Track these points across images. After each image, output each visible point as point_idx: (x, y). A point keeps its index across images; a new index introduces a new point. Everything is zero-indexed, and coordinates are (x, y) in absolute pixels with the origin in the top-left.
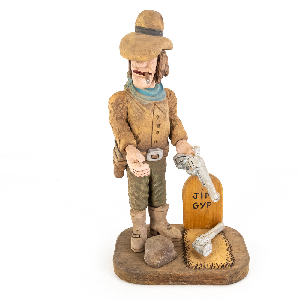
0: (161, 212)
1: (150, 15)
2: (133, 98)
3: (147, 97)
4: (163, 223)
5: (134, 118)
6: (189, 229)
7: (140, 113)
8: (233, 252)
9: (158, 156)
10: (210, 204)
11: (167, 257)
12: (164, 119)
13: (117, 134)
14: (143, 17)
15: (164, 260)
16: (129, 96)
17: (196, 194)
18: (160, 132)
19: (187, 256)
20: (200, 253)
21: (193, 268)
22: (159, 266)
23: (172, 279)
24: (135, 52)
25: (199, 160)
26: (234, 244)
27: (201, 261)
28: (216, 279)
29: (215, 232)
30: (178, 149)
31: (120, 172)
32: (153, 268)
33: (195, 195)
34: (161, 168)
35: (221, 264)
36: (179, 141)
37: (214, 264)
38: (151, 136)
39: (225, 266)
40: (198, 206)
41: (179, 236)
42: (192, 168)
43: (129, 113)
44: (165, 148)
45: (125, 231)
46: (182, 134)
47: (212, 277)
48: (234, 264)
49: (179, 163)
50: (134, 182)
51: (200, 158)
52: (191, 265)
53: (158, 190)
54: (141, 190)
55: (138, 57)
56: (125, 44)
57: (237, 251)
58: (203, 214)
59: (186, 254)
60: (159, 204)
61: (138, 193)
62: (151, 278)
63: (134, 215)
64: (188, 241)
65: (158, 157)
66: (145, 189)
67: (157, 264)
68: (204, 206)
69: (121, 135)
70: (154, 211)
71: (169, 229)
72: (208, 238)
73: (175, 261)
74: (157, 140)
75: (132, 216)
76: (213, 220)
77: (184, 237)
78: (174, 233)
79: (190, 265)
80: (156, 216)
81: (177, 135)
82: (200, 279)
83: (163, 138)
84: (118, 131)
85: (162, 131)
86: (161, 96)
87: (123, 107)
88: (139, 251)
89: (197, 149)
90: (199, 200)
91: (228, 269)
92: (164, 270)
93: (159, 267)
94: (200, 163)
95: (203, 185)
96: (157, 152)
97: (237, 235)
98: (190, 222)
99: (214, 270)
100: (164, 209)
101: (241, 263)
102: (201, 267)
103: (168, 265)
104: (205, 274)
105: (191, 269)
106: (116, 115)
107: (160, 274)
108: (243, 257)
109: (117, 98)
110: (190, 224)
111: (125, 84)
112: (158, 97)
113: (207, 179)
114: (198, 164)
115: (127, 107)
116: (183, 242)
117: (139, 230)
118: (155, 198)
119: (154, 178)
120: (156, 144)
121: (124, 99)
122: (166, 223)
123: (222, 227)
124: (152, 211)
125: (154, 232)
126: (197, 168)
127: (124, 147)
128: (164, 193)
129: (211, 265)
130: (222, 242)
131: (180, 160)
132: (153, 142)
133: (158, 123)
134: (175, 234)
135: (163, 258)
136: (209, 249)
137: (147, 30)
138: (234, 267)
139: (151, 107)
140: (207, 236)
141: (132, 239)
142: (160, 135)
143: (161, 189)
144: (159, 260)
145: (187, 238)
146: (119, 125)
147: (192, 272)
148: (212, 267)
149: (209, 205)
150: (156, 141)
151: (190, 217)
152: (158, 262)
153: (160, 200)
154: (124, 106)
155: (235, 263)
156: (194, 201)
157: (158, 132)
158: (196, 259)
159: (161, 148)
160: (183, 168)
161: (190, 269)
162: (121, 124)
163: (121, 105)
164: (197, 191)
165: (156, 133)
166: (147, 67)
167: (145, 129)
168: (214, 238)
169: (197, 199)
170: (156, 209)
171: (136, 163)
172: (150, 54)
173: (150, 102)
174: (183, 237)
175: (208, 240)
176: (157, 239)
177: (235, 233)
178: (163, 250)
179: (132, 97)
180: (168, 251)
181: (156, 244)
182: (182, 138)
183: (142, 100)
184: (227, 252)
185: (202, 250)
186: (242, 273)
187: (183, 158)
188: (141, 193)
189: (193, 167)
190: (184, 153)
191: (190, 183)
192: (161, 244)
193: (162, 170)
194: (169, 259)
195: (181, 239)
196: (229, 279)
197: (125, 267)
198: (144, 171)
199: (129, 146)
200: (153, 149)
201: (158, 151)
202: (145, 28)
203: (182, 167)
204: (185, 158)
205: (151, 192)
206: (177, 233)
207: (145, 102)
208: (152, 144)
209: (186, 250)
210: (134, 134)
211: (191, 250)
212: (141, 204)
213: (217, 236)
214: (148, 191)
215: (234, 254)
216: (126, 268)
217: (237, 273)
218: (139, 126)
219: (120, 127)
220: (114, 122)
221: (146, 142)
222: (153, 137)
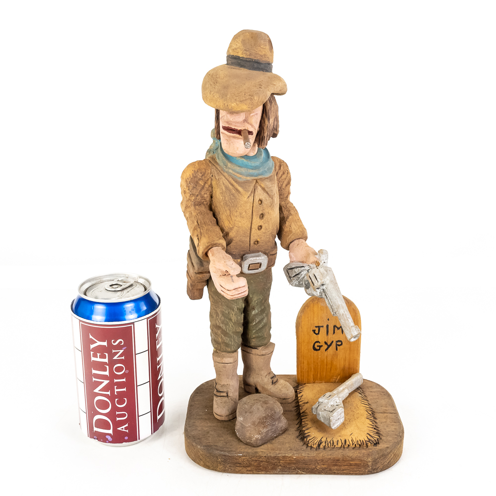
0: (263, 355)
1: (252, 37)
2: (221, 171)
3: (243, 170)
4: (264, 373)
5: (222, 204)
6: (305, 384)
7: (232, 196)
8: (377, 421)
9: (259, 265)
10: (340, 343)
11: (272, 429)
12: (270, 206)
13: (195, 229)
14: (241, 40)
15: (267, 434)
16: (214, 167)
17: (319, 327)
18: (263, 227)
19: (304, 427)
20: (326, 423)
21: (315, 446)
22: (259, 442)
23: (280, 465)
24: (228, 96)
25: (326, 273)
26: (378, 409)
27: (327, 436)
28: (351, 465)
29: (347, 388)
30: (292, 254)
31: (197, 290)
32: (250, 447)
33: (317, 330)
34: (264, 284)
35: (359, 441)
36: (293, 241)
37: (347, 441)
38: (249, 233)
39: (365, 444)
40: (320, 347)
41: (291, 394)
42: (315, 285)
43: (214, 195)
44: (271, 253)
45: (202, 385)
46: (299, 230)
47: (345, 461)
48: (380, 441)
49: (294, 277)
50: (220, 306)
51: (328, 270)
52: (310, 441)
53: (258, 320)
54: (231, 320)
55: (233, 105)
56: (212, 83)
57: (384, 420)
58: (329, 359)
59: (303, 423)
60: (259, 343)
61: (227, 324)
62: (246, 463)
63: (219, 359)
64: (304, 403)
65: (260, 268)
66: (237, 318)
67: (257, 439)
68: (330, 347)
69: (202, 231)
70: (250, 353)
71: (275, 383)
72: (337, 398)
73: (284, 436)
74: (258, 240)
75: (215, 362)
76: (344, 370)
77: (299, 396)
78: (282, 389)
79: (308, 441)
80: (254, 362)
81: (291, 232)
82: (326, 465)
83: (268, 237)
84: (196, 223)
85: (267, 225)
86: (266, 169)
87: (204, 185)
88: (226, 419)
89: (324, 256)
90: (322, 338)
91: (371, 449)
92: (268, 449)
93: (260, 444)
94: (328, 277)
95: (333, 314)
96: (258, 258)
97: (382, 393)
98: (308, 371)
99: (347, 450)
100: (266, 351)
101: (390, 439)
102: (327, 445)
103: (274, 441)
104: (334, 457)
105: (311, 449)
106: (193, 198)
107: (260, 457)
108: (394, 430)
109: (195, 171)
110: (308, 376)
111: (208, 148)
112: (261, 171)
113: (340, 304)
114: (326, 280)
115: (211, 186)
116: (297, 405)
117: (226, 384)
118: (253, 334)
119: (252, 301)
120: (256, 246)
121: (207, 173)
122: (270, 372)
123: (358, 381)
124: (248, 354)
125: (250, 387)
126: (323, 285)
127: (206, 251)
128: (268, 326)
129: (343, 442)
130: (359, 404)
131: (295, 272)
132: (252, 242)
133: (261, 212)
134: (284, 391)
135: (265, 430)
136: (339, 417)
137: (247, 61)
138: (379, 445)
139: (250, 186)
140: (336, 396)
141: (215, 398)
142: (264, 231)
143: (262, 320)
144: (260, 434)
145: (303, 397)
146: (198, 214)
147: (313, 454)
148: (345, 446)
149: (339, 345)
150: (257, 241)
151: (308, 364)
152: (257, 436)
153: (262, 336)
154: (206, 185)
155: (381, 439)
156: (315, 338)
157: (261, 226)
158: (318, 431)
159: (265, 253)
160: (299, 285)
161: (309, 448)
162: (201, 213)
163: (201, 183)
164: (320, 322)
165: (257, 228)
166: (245, 121)
167: (240, 222)
168: (346, 399)
169: (319, 335)
170: (254, 351)
171: (225, 277)
172: (251, 99)
173: (248, 178)
174: (296, 396)
175: (338, 401)
176: (257, 400)
177: (379, 390)
178: (266, 418)
179: (220, 169)
180: (274, 420)
181: (254, 408)
182: (298, 238)
183: (236, 174)
184: (368, 421)
185: (329, 419)
186: (392, 456)
187: (299, 268)
188: (231, 324)
189: (317, 284)
190: (301, 261)
191: (309, 309)
192: (262, 407)
193: (265, 288)
194: (275, 432)
195: (294, 399)
196: (372, 465)
197: (204, 444)
198: (239, 289)
199: (214, 248)
200: (253, 255)
201: (260, 258)
202: (244, 58)
203: (297, 283)
204: (304, 270)
205: (246, 324)
206: (287, 390)
207: (240, 178)
208: (250, 245)
209: (302, 418)
210: (222, 230)
211: (309, 417)
212: (230, 343)
213: (351, 394)
214: (242, 321)
215: (379, 424)
216: (206, 446)
217: (384, 456)
218: (230, 217)
219: (200, 217)
220: (190, 210)
221: (241, 243)
222: (251, 234)
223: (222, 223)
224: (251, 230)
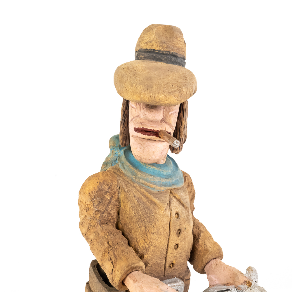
1: (165, 30)
2: (130, 182)
3: (156, 179)
5: (134, 220)
7: (146, 210)
13: (105, 252)
14: (154, 33)
16: (121, 178)
18: (180, 246)
24: (154, 88)
30: (212, 277)
36: (209, 262)
38: (165, 253)
43: (121, 211)
44: (186, 278)
46: (215, 248)
51: (262, 290)
55: (161, 97)
69: (116, 253)
74: (174, 262)
81: (207, 250)
83: (183, 257)
85: (183, 243)
86: (178, 178)
87: (111, 199)
89: (254, 274)
96: (175, 284)
106: (99, 215)
109: (100, 182)
111: (103, 160)
112: (174, 180)
115: (118, 200)
120: (171, 270)
121: (113, 186)
132: (167, 265)
133: (178, 228)
137: (163, 54)
139: (165, 197)
142: (180, 251)
146: (106, 234)
150: (173, 264)
154: (113, 199)
157: (177, 245)
159: (180, 279)
163: (108, 197)
165: (173, 247)
166: (163, 120)
167: (157, 240)
172: (180, 91)
173: (163, 188)
179: (128, 180)
183: (148, 184)
190: (226, 282)
200: (168, 280)
201: (178, 284)
202: (160, 51)
207: (154, 188)
208: (165, 269)
210: (137, 251)
218: (145, 235)
219: (109, 237)
220: (96, 230)
221: (156, 267)
222: (168, 255)
223: (136, 243)
224: (167, 250)
